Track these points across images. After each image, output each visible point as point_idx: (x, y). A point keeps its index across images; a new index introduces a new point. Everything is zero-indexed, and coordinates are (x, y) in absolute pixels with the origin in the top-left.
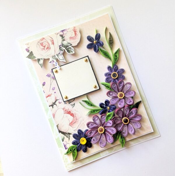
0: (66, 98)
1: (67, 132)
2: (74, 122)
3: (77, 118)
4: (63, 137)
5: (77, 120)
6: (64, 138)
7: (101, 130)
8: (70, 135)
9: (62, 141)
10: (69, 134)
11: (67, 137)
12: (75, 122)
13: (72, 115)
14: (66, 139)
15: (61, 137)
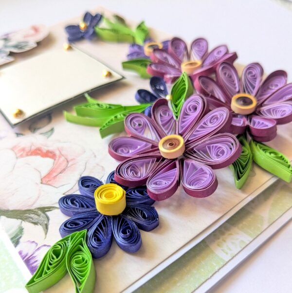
0: (20, 113)
1: (33, 208)
2: (59, 170)
3: (69, 158)
4: (14, 230)
5: (70, 163)
6: (21, 230)
7: (171, 144)
8: (47, 213)
9: (12, 245)
10: (44, 210)
11: (35, 223)
12: (64, 170)
13: (49, 154)
14: (32, 231)
15: (7, 231)
